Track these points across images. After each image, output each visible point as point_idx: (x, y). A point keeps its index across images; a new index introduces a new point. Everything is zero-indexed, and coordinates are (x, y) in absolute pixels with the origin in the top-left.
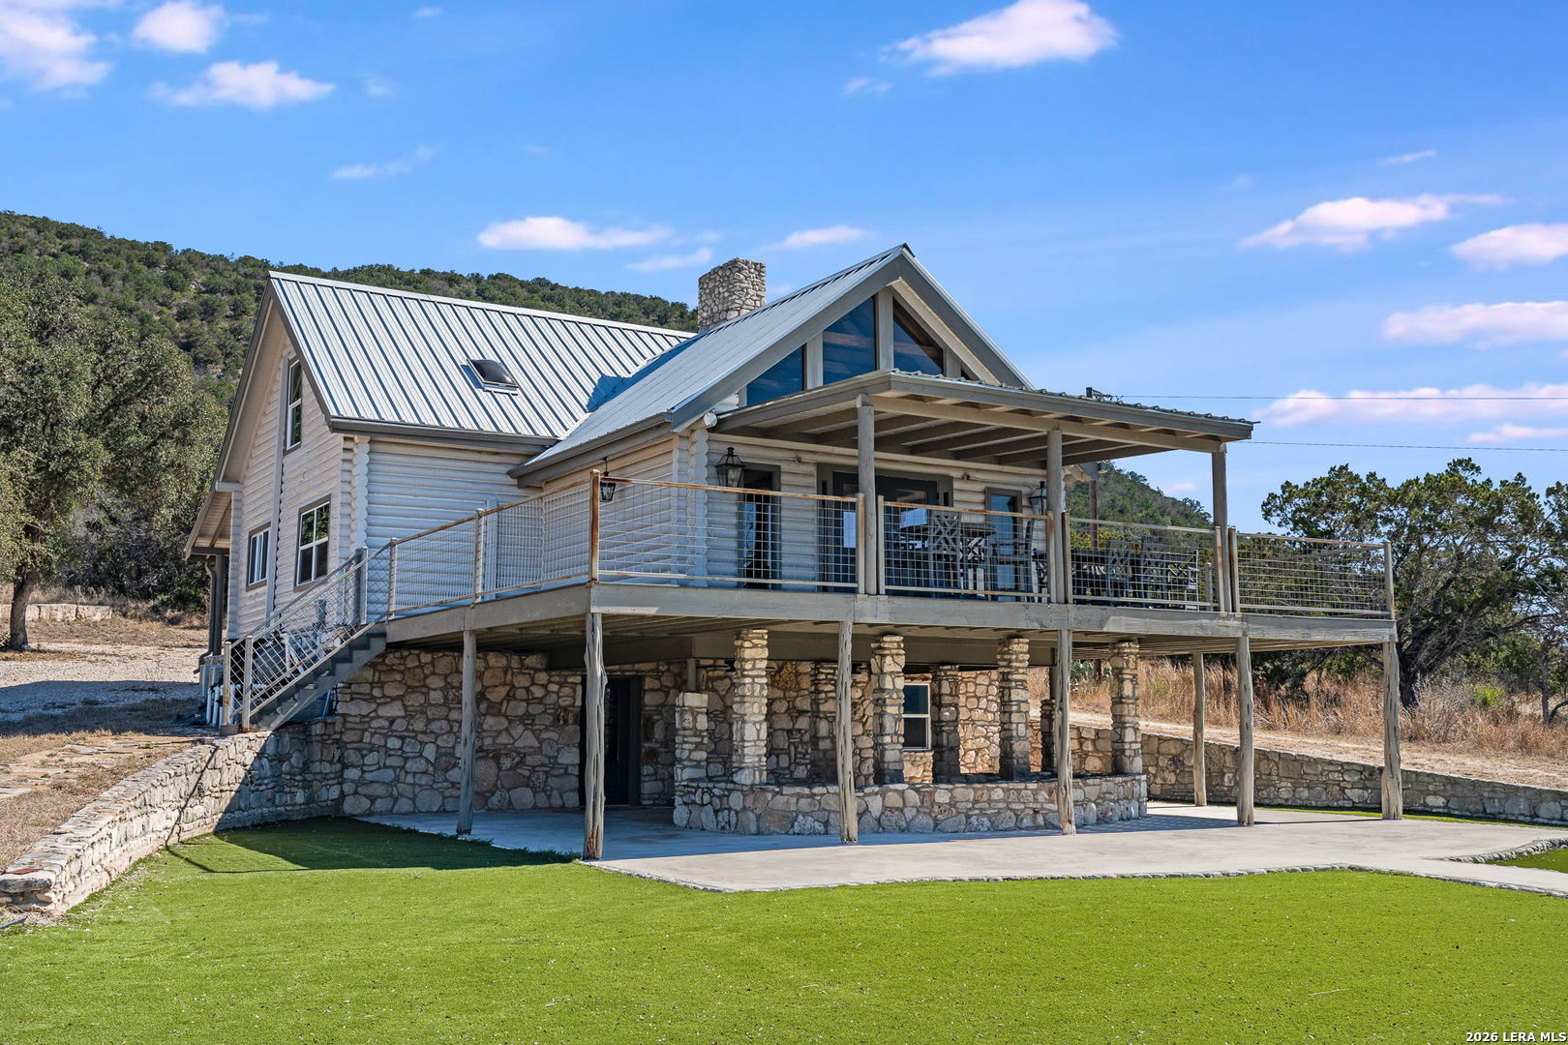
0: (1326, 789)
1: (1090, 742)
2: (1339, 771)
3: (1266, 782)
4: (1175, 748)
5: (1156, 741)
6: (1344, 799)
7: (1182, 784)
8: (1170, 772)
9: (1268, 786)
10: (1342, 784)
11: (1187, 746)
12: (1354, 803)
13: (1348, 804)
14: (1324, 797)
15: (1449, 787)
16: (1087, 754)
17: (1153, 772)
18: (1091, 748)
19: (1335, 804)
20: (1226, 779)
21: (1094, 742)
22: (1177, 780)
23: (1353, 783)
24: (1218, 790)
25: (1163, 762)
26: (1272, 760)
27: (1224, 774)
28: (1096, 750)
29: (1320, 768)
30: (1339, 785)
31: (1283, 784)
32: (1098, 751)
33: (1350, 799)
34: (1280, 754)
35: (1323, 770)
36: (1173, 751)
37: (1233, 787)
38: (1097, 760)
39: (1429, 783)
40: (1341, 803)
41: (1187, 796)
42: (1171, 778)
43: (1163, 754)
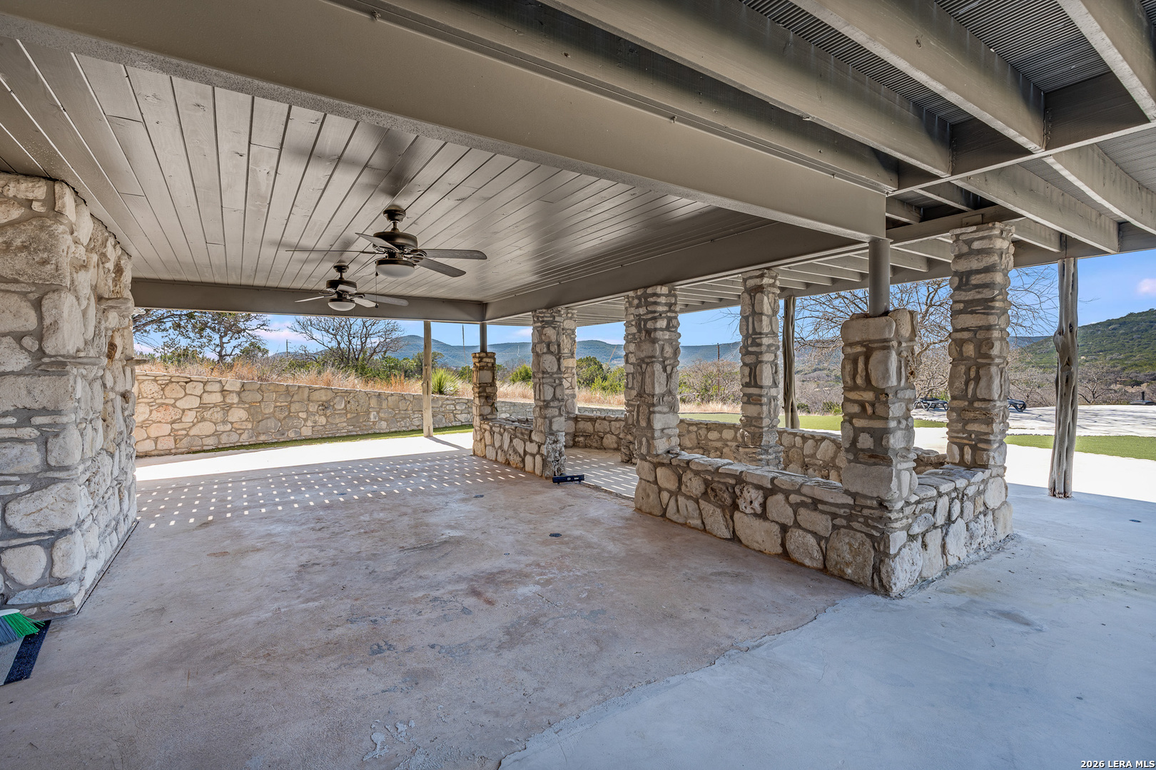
0: (444, 416)
1: (235, 394)
2: (453, 404)
3: (404, 416)
4: (326, 396)
5: (307, 391)
6: (455, 421)
7: (332, 424)
8: (320, 415)
9: (405, 418)
10: (455, 412)
11: (336, 393)
12: (462, 422)
13: (459, 423)
14: (444, 421)
15: (512, 408)
16: (230, 406)
17: (305, 417)
18: (236, 400)
19: (450, 425)
20: (372, 417)
21: (239, 394)
22: (327, 421)
23: (462, 411)
24: (365, 425)
25: (313, 408)
26: (408, 400)
27: (370, 413)
28: (241, 401)
29: (440, 403)
30: (453, 412)
31: (416, 416)
32: (244, 403)
33: (459, 421)
34: (413, 396)
35: (443, 404)
36: (324, 398)
37: (376, 422)
38: (242, 411)
39: (502, 407)
40: (454, 424)
41: (337, 433)
42: (323, 420)
43: (312, 402)
